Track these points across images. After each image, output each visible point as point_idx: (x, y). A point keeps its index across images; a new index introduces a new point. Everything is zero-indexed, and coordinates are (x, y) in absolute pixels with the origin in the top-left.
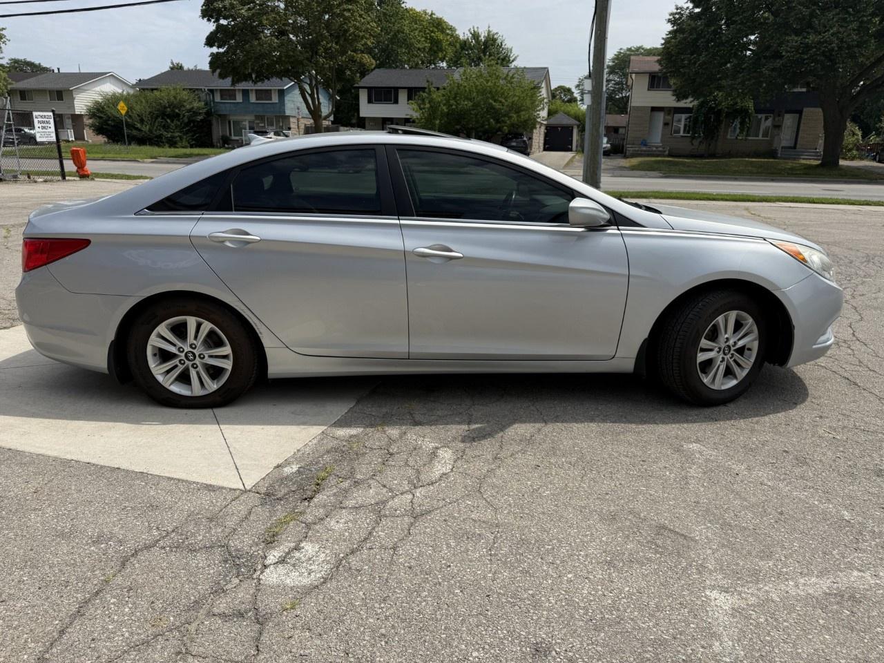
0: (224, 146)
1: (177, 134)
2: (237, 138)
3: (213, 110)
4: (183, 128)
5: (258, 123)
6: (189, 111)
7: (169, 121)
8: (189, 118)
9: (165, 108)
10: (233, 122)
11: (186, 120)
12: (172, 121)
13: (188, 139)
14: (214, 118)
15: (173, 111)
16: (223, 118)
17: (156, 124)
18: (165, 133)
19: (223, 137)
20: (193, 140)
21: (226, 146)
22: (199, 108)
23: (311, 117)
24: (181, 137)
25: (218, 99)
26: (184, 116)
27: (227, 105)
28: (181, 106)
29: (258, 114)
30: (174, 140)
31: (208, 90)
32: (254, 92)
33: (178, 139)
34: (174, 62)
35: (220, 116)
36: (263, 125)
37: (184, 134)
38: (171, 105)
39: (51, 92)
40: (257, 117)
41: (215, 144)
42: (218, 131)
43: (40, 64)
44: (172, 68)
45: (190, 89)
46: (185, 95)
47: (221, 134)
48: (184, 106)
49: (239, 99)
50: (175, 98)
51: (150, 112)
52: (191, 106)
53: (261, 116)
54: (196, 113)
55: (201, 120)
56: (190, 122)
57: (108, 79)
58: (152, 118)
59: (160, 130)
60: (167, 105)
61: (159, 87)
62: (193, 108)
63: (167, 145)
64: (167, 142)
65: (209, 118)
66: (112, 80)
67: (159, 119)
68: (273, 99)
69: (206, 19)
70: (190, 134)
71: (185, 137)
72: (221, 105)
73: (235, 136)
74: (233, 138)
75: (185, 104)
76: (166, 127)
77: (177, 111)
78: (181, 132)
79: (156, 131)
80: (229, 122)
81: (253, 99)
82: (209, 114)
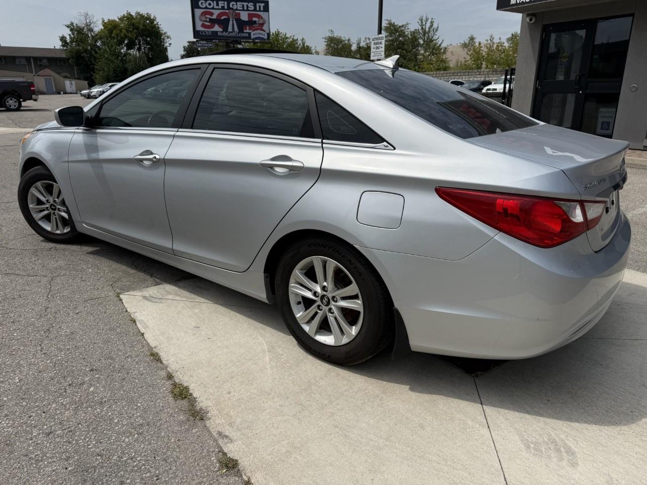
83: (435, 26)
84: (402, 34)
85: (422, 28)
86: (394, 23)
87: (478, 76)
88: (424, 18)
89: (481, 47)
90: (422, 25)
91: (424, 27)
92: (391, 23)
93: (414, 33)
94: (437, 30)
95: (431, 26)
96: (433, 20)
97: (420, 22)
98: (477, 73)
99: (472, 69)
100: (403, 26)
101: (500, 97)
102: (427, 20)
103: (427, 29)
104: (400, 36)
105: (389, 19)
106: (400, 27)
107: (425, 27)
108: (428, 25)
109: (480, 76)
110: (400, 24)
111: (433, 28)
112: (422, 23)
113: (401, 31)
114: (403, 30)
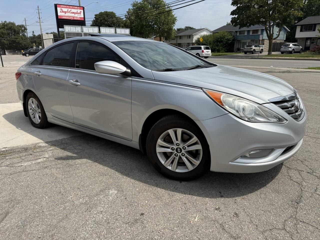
0: (237, 52)
1: (220, 48)
2: (243, 49)
3: (236, 39)
4: (223, 45)
5: (252, 43)
6: (226, 39)
7: (219, 43)
8: (226, 42)
9: (219, 39)
10: (243, 43)
11: (225, 43)
12: (220, 44)
13: (225, 49)
14: (236, 42)
15: (221, 40)
16: (239, 41)
17: (214, 45)
18: (217, 48)
19: (238, 48)
20: (226, 50)
21: (238, 51)
22: (230, 38)
23: (268, 39)
24: (222, 49)
25: (238, 34)
26: (224, 41)
27: (241, 37)
28: (224, 38)
29: (252, 39)
30: (219, 50)
31: (235, 31)
32: (252, 31)
33: (221, 49)
34: (228, 23)
35: (238, 41)
36: (253, 43)
37: (223, 48)
38: (221, 38)
39: (187, 36)
40: (252, 40)
41: (234, 51)
42: (236, 46)
43: (193, 27)
44: (227, 25)
45: (229, 32)
46: (226, 34)
47: (237, 47)
48: (225, 38)
49: (246, 34)
50: (222, 35)
51: (214, 40)
52: (227, 38)
53: (253, 40)
54: (229, 40)
55: (231, 42)
56: (226, 43)
57: (205, 30)
58: (213, 42)
59: (215, 47)
60: (219, 38)
61: (218, 32)
62: (228, 38)
63: (216, 52)
64: (217, 51)
65: (234, 42)
66: (206, 30)
67: (216, 43)
68: (259, 33)
69: (233, 5)
70: (226, 48)
71: (223, 49)
72: (239, 37)
73: (242, 48)
74: (241, 48)
75: (225, 37)
76: (217, 46)
77: (222, 40)
78: (222, 47)
79: (214, 47)
80: (241, 43)
81: (251, 34)
82: (234, 40)
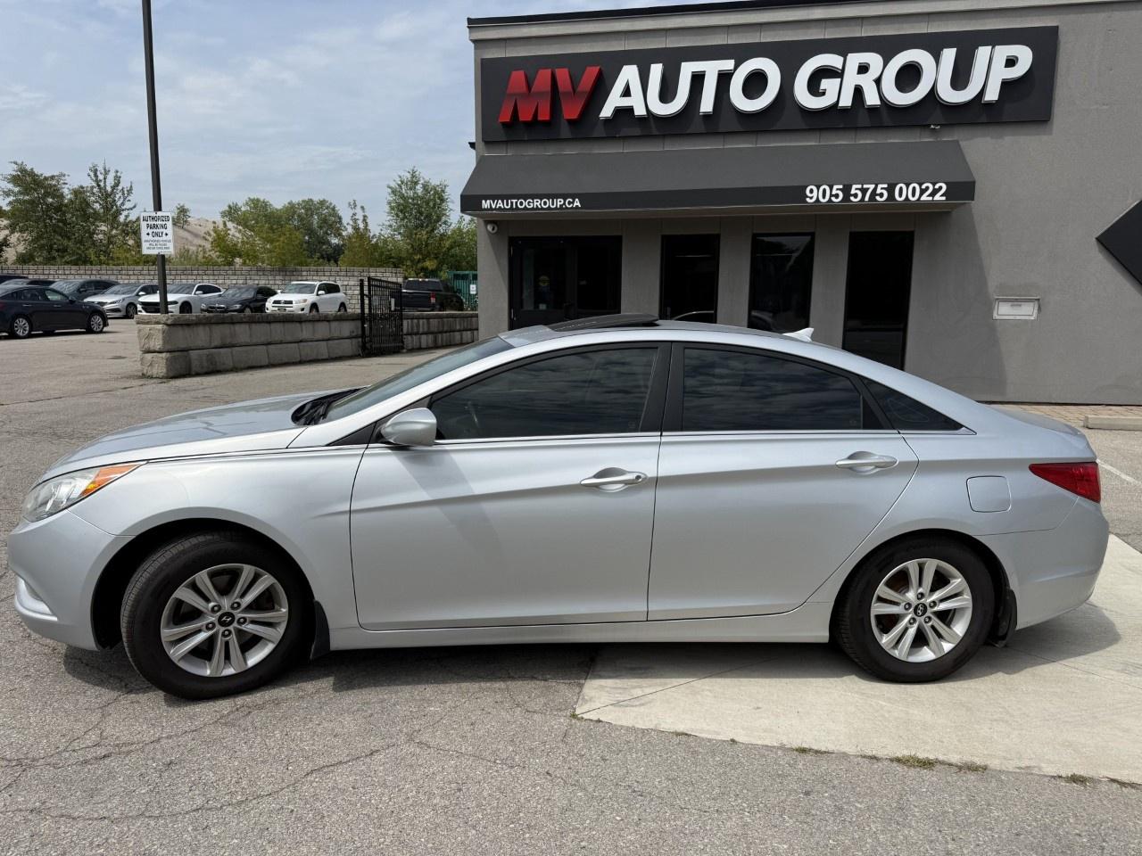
83: (124, 184)
84: (54, 192)
85: (99, 186)
86: (32, 169)
87: (232, 277)
88: (100, 169)
89: (229, 229)
90: (97, 182)
91: (102, 184)
92: (26, 171)
93: (78, 193)
94: (130, 191)
95: (117, 185)
96: (119, 174)
97: (92, 174)
98: (230, 272)
99: (215, 264)
100: (52, 177)
101: (357, 319)
102: (106, 172)
103: (109, 189)
104: (47, 194)
105: (19, 162)
106: (46, 179)
107: (105, 186)
108: (110, 181)
109: (236, 277)
110: (48, 174)
111: (120, 188)
112: (96, 175)
113: (51, 186)
114: (55, 185)
